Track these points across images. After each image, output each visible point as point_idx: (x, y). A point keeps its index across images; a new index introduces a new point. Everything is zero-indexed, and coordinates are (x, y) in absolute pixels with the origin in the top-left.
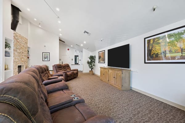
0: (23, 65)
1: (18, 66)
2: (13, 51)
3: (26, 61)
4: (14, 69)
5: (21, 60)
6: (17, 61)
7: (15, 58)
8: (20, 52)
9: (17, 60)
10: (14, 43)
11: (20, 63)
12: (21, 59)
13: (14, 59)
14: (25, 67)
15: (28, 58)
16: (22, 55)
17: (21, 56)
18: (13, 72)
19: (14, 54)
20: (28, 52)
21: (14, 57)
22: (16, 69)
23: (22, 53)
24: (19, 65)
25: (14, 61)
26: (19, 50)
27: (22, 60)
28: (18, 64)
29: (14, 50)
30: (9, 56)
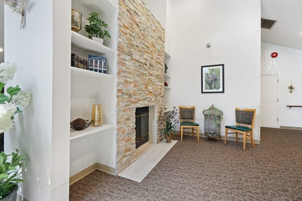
0: (153, 104)
1: (137, 109)
2: (117, 52)
3: (160, 93)
4: (118, 122)
5: (146, 88)
6: (131, 91)
7: (126, 81)
8: (143, 61)
9: (131, 88)
10: (119, 19)
11: (144, 100)
12: (146, 86)
13: (119, 84)
14: (156, 110)
15: (166, 84)
16: (151, 72)
17: (144, 74)
18: (115, 132)
19: (121, 63)
20: (166, 68)
21: (119, 73)
22: (128, 119)
23: (151, 65)
24: (141, 105)
25: (119, 91)
26: (139, 54)
27: (149, 88)
28: (137, 102)
29: (120, 49)
30: (105, 72)
